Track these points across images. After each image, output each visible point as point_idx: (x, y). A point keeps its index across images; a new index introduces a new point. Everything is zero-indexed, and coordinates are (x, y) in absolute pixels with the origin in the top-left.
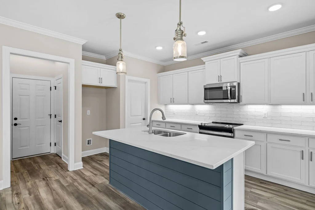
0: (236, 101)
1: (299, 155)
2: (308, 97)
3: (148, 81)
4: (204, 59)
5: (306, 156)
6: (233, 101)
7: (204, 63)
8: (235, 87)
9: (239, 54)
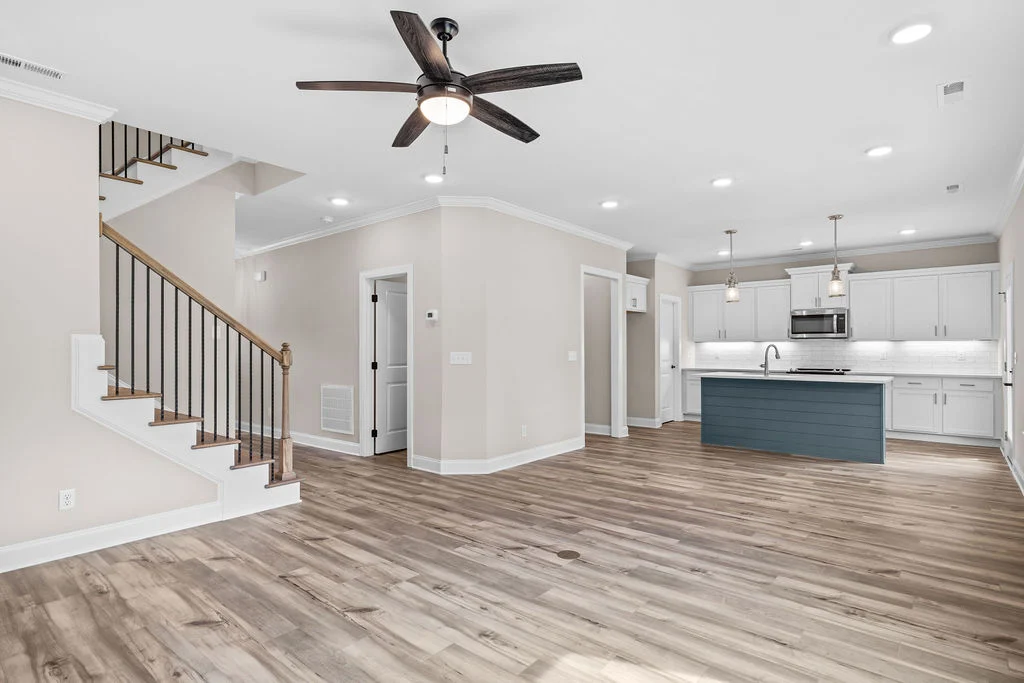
0: (845, 335)
1: (932, 399)
2: (941, 331)
3: (679, 300)
4: (789, 271)
5: (940, 399)
6: (840, 335)
7: (789, 277)
8: (843, 315)
9: (849, 268)
